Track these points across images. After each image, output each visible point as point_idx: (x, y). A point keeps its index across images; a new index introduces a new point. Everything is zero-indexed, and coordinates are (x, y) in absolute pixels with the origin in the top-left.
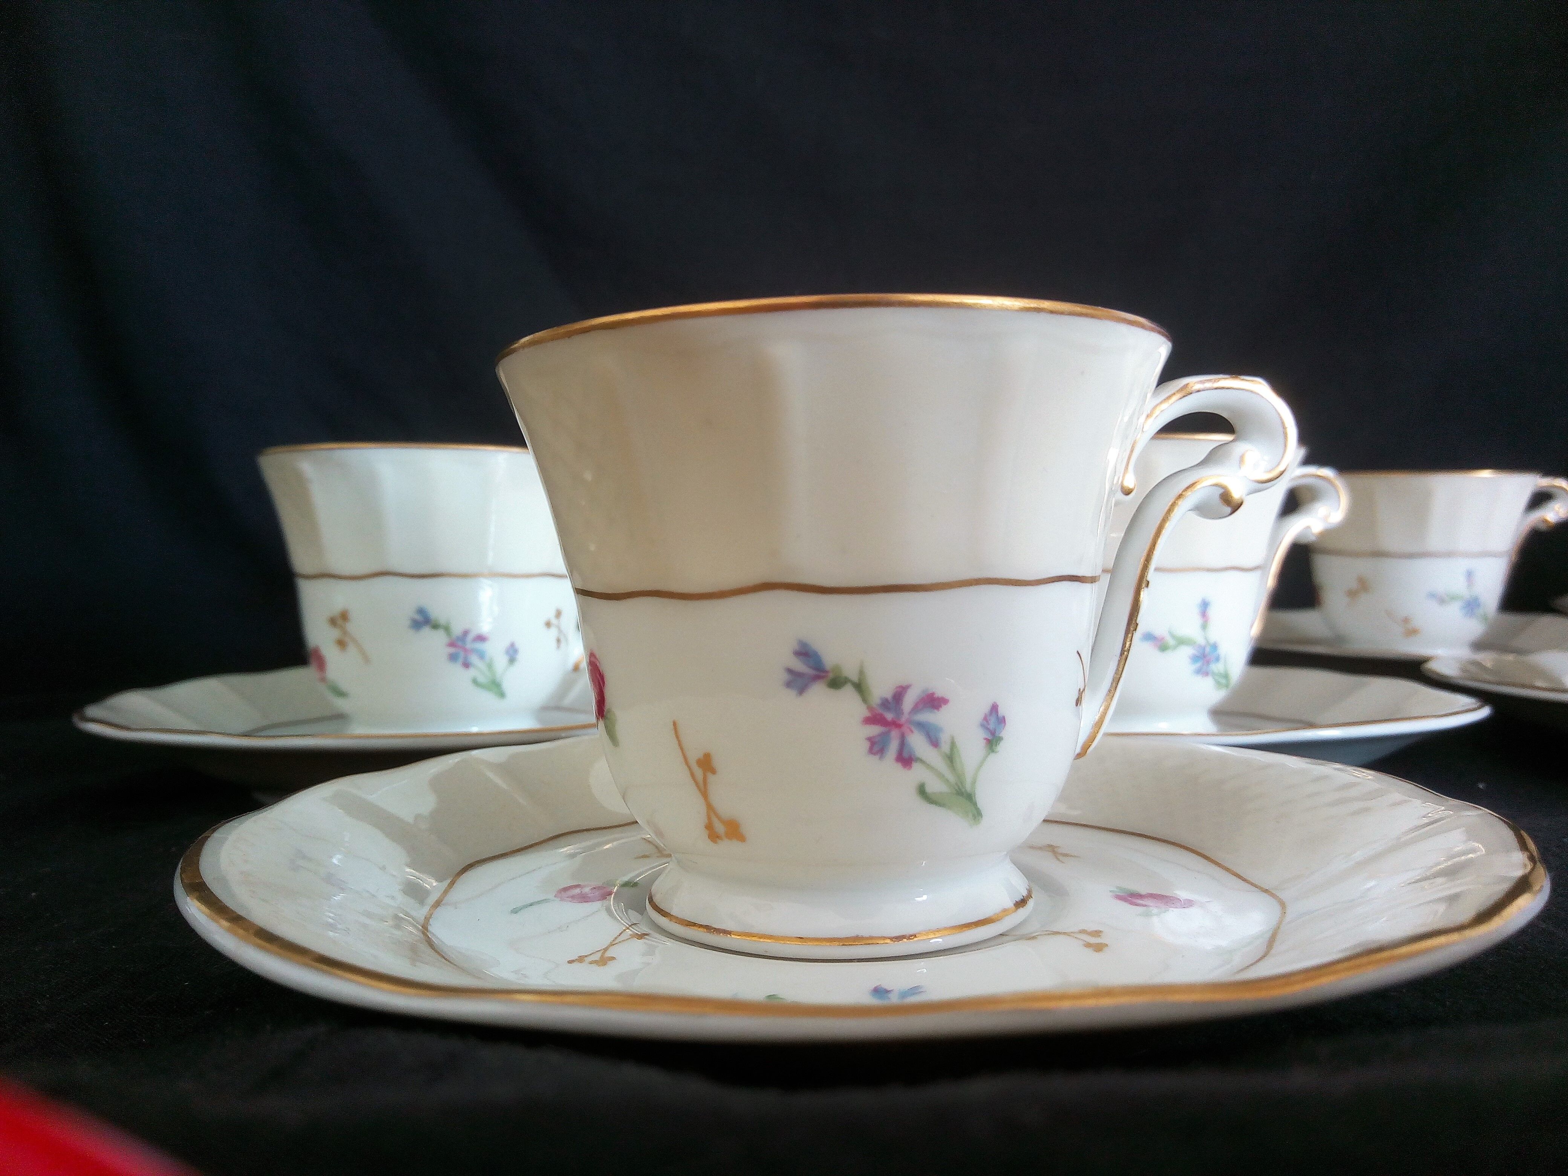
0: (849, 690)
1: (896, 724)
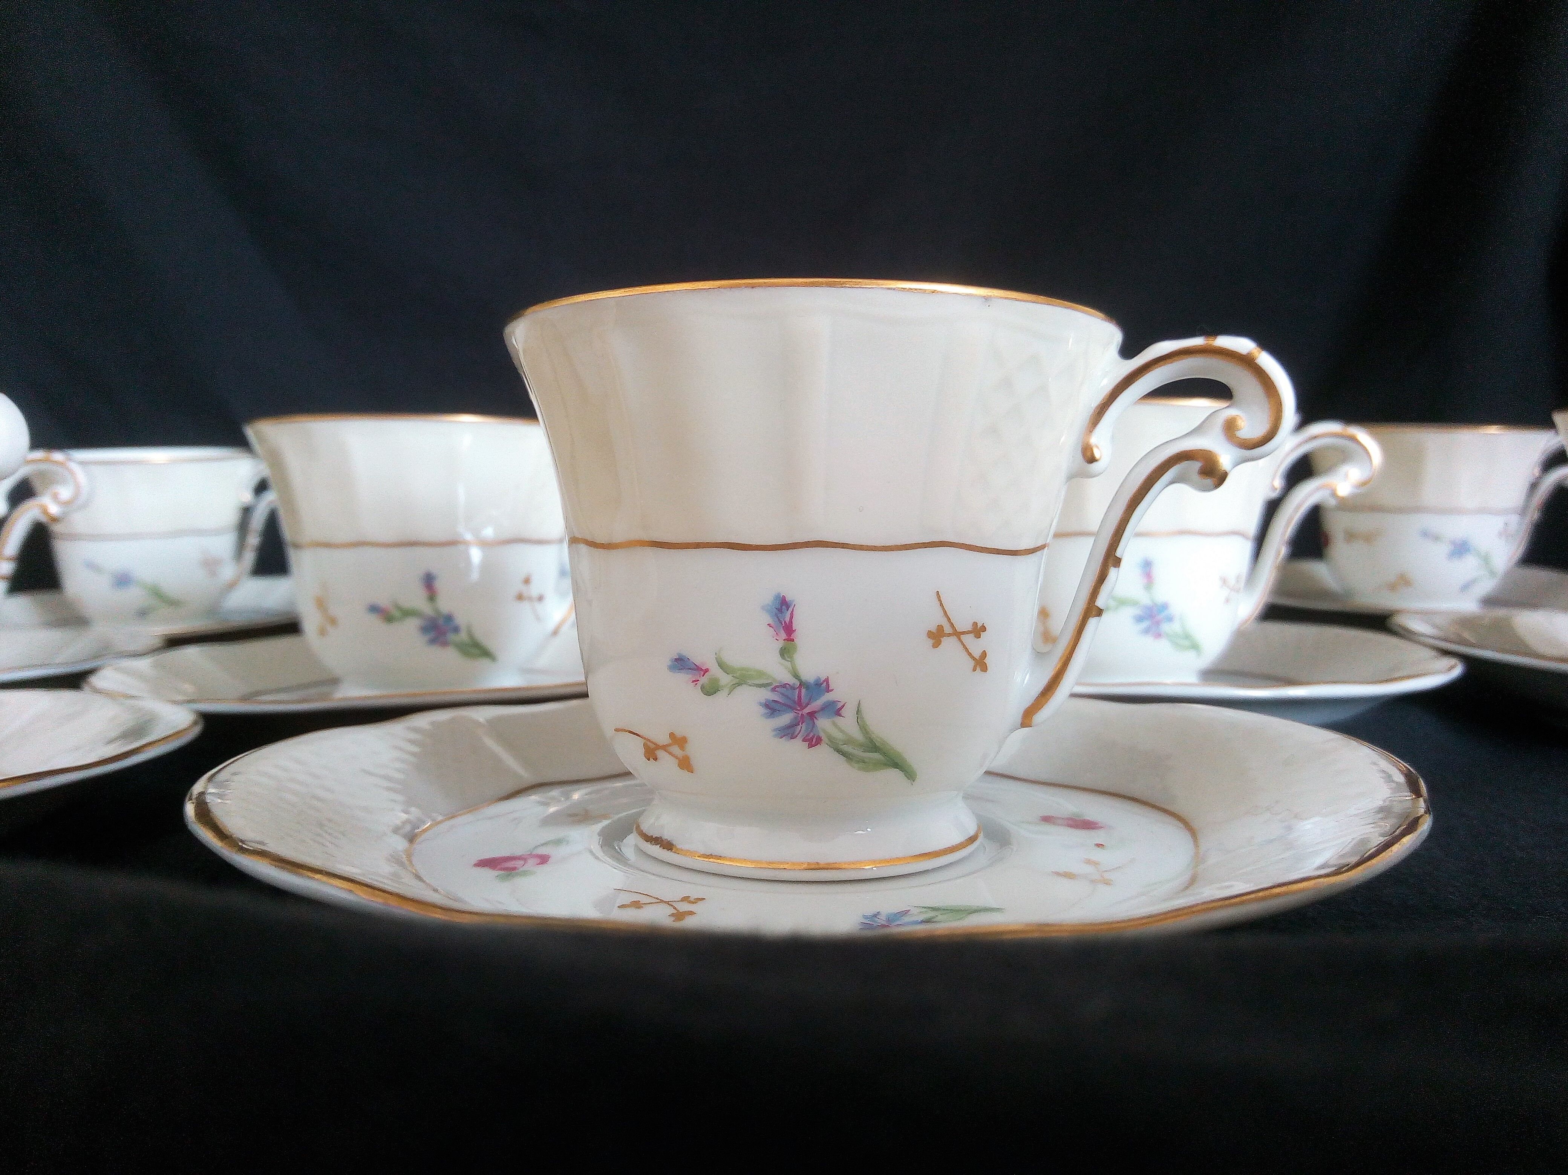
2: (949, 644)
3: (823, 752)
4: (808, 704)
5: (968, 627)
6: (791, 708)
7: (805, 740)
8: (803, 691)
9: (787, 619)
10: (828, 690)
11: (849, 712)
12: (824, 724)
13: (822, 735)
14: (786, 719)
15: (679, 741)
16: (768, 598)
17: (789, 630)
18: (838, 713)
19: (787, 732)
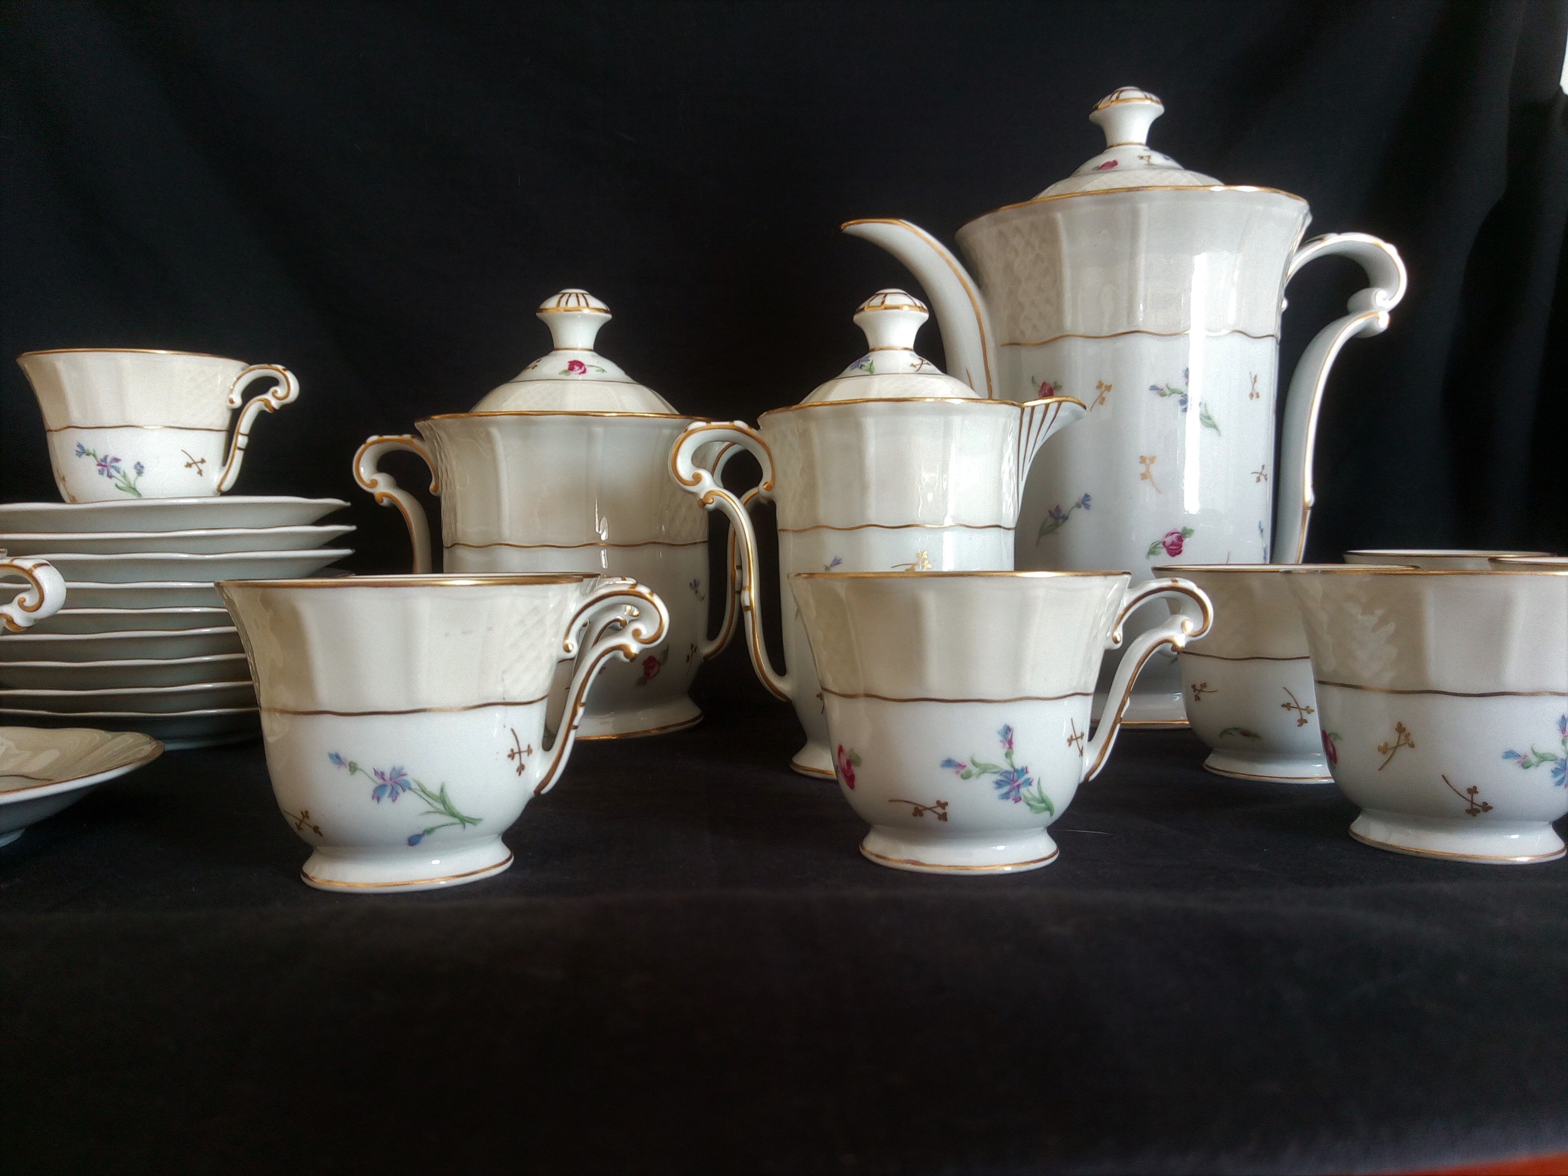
0: (91, 457)
1: (106, 467)
3: (1022, 805)
4: (1016, 781)
6: (1009, 783)
7: (1013, 800)
8: (1015, 774)
9: (1010, 738)
10: (1027, 772)
11: (1035, 783)
12: (1023, 791)
13: (1022, 797)
14: (1006, 789)
15: (944, 805)
16: (1000, 727)
17: (1010, 743)
18: (1030, 784)
19: (1006, 796)
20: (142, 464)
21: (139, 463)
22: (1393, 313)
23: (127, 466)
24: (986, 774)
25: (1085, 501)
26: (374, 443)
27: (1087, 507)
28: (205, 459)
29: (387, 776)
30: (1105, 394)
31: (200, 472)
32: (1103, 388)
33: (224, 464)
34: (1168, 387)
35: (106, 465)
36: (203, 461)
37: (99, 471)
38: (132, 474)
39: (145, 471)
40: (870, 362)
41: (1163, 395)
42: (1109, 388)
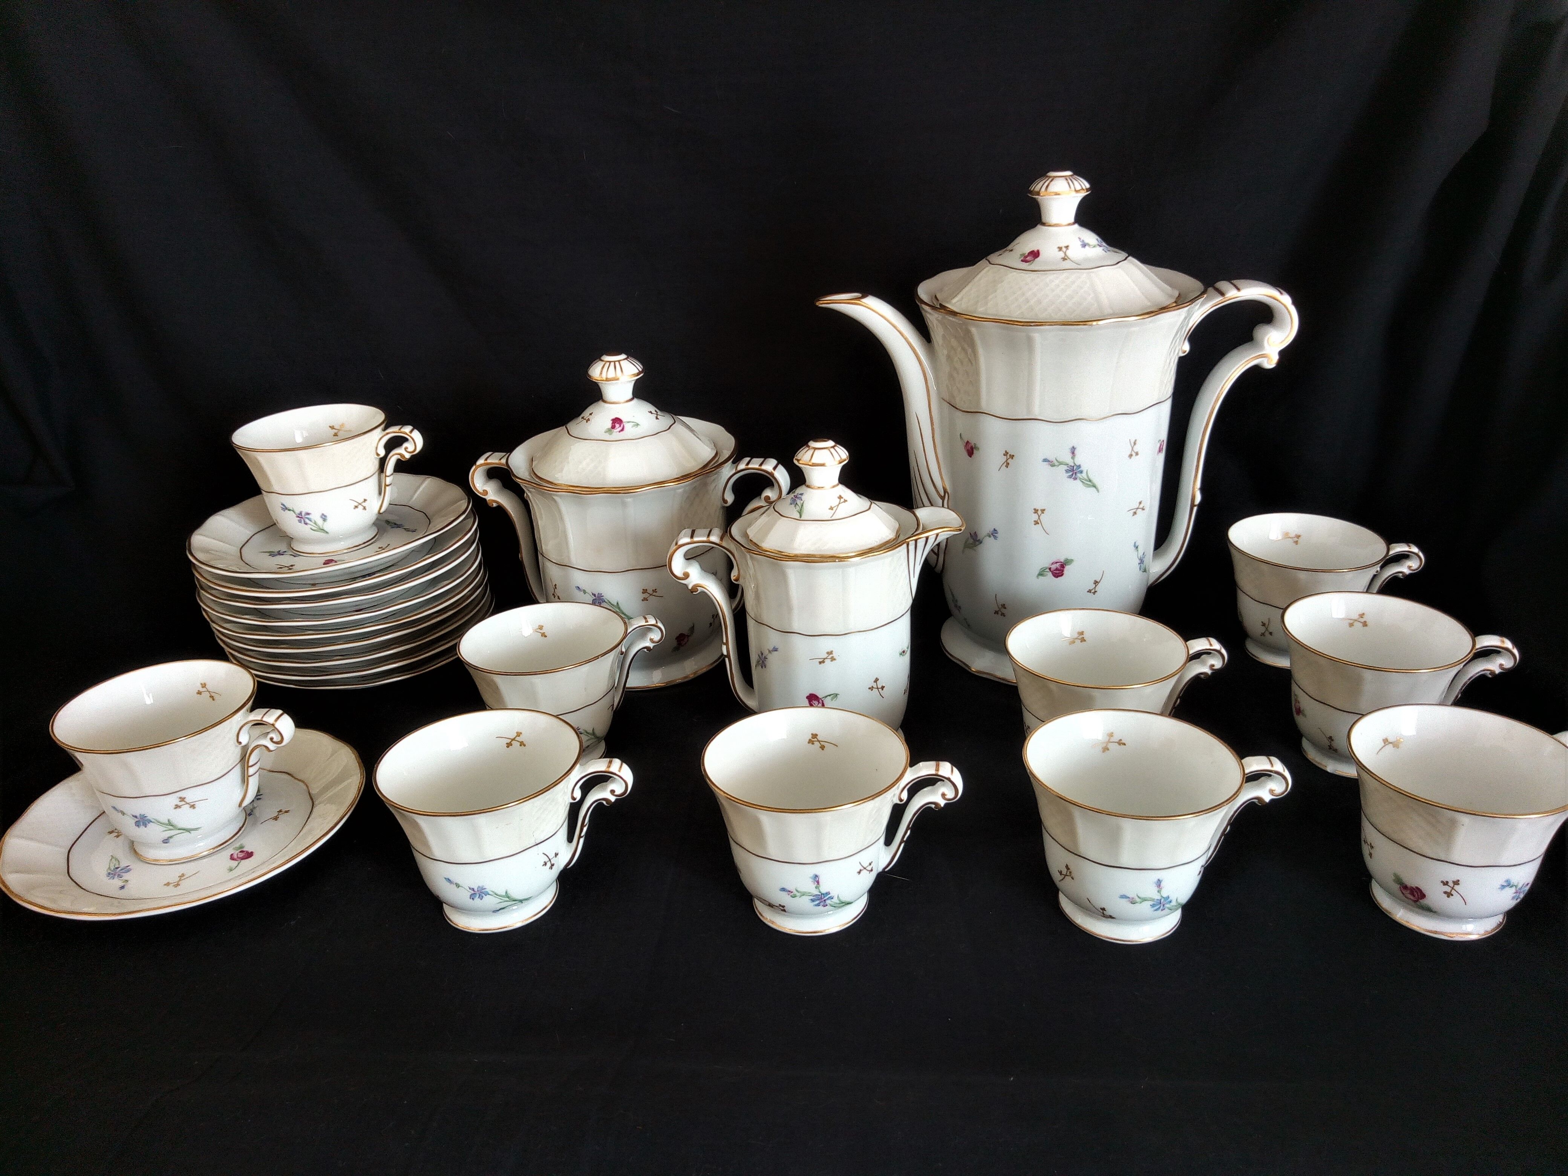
0: (292, 511)
2: (864, 872)
4: (823, 898)
5: (868, 864)
6: (818, 900)
7: (822, 906)
8: (822, 895)
9: (818, 880)
10: (829, 894)
11: (835, 897)
12: (828, 902)
13: (828, 905)
15: (783, 907)
16: (811, 875)
18: (832, 898)
19: (818, 905)
20: (325, 514)
21: (323, 514)
22: (1282, 353)
23: (316, 516)
24: (804, 897)
25: (994, 533)
26: (481, 465)
27: (995, 538)
28: (366, 498)
29: (476, 889)
30: (1010, 461)
31: (365, 508)
32: (1009, 456)
33: (380, 493)
34: (1057, 461)
35: (302, 517)
36: (365, 500)
37: (299, 520)
38: (320, 522)
39: (328, 519)
40: (802, 502)
41: (1053, 466)
42: (1012, 457)
